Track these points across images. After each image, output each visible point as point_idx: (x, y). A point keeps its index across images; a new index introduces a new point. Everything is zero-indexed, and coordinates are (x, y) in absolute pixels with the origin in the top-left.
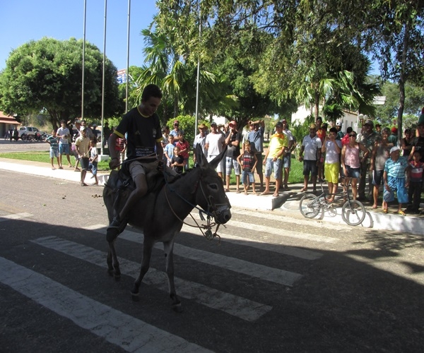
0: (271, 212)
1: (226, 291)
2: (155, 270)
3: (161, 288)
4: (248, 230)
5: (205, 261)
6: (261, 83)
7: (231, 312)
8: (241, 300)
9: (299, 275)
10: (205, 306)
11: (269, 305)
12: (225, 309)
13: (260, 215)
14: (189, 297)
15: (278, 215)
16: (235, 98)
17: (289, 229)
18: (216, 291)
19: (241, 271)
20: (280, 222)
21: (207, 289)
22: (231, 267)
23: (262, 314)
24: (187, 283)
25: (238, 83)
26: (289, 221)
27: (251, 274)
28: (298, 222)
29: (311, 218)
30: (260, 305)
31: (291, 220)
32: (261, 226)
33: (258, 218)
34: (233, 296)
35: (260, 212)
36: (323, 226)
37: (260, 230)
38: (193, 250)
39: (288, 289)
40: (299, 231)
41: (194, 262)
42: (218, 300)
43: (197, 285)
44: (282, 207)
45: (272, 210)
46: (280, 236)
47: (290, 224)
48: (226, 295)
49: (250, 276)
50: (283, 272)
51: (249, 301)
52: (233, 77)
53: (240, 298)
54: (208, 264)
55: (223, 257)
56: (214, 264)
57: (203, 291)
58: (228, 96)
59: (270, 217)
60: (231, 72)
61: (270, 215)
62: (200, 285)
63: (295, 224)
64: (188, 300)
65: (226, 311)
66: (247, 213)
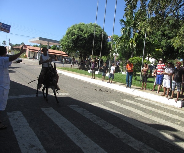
2: (120, 130)
3: (123, 141)
5: (146, 130)
21: (147, 147)
24: (137, 141)
33: (173, 111)
37: (175, 118)
41: (140, 130)
43: (142, 144)
54: (147, 133)
56: (151, 133)
64: (137, 151)
66: (167, 108)
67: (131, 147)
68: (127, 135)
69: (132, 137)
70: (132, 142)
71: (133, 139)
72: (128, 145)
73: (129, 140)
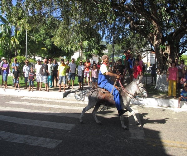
0: (62, 99)
1: (41, 137)
2: (4, 132)
3: (7, 140)
4: (52, 108)
5: (31, 124)
6: (57, 41)
7: (43, 146)
8: (48, 140)
9: (74, 125)
10: (31, 145)
11: (61, 140)
12: (41, 145)
13: (57, 101)
14: (22, 142)
15: (66, 100)
16: (46, 49)
17: (70, 106)
18: (36, 137)
19: (49, 127)
20: (66, 103)
21: (31, 137)
22: (43, 126)
23: (58, 144)
24: (21, 136)
25: (47, 42)
26: (70, 102)
27: (53, 127)
28: (74, 102)
29: (79, 100)
30: (57, 140)
31: (71, 102)
32: (58, 106)
33: (56, 102)
34: (44, 138)
35: (57, 99)
36: (85, 103)
37: (57, 107)
38: (25, 120)
39: (69, 132)
40: (74, 106)
41: (25, 125)
42: (37, 141)
43: (26, 136)
44: (67, 96)
45: (63, 98)
46: (66, 109)
47: (70, 104)
48: (41, 139)
49: (52, 128)
50: (68, 124)
51: (52, 139)
52: (45, 39)
53: (48, 139)
54: (32, 126)
55: (40, 121)
56: (36, 125)
57: (30, 139)
58: (42, 48)
59: (62, 101)
60: (43, 37)
61: (62, 100)
62: (28, 136)
63: (73, 103)
64: (22, 144)
65: (41, 146)
66: (51, 100)
67: (16, 143)
68: (11, 134)
69: (16, 133)
70: (16, 139)
71: (18, 135)
72: (13, 142)
73: (14, 137)
